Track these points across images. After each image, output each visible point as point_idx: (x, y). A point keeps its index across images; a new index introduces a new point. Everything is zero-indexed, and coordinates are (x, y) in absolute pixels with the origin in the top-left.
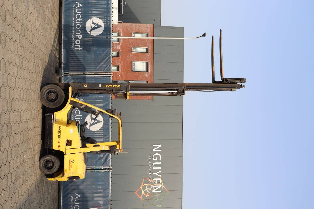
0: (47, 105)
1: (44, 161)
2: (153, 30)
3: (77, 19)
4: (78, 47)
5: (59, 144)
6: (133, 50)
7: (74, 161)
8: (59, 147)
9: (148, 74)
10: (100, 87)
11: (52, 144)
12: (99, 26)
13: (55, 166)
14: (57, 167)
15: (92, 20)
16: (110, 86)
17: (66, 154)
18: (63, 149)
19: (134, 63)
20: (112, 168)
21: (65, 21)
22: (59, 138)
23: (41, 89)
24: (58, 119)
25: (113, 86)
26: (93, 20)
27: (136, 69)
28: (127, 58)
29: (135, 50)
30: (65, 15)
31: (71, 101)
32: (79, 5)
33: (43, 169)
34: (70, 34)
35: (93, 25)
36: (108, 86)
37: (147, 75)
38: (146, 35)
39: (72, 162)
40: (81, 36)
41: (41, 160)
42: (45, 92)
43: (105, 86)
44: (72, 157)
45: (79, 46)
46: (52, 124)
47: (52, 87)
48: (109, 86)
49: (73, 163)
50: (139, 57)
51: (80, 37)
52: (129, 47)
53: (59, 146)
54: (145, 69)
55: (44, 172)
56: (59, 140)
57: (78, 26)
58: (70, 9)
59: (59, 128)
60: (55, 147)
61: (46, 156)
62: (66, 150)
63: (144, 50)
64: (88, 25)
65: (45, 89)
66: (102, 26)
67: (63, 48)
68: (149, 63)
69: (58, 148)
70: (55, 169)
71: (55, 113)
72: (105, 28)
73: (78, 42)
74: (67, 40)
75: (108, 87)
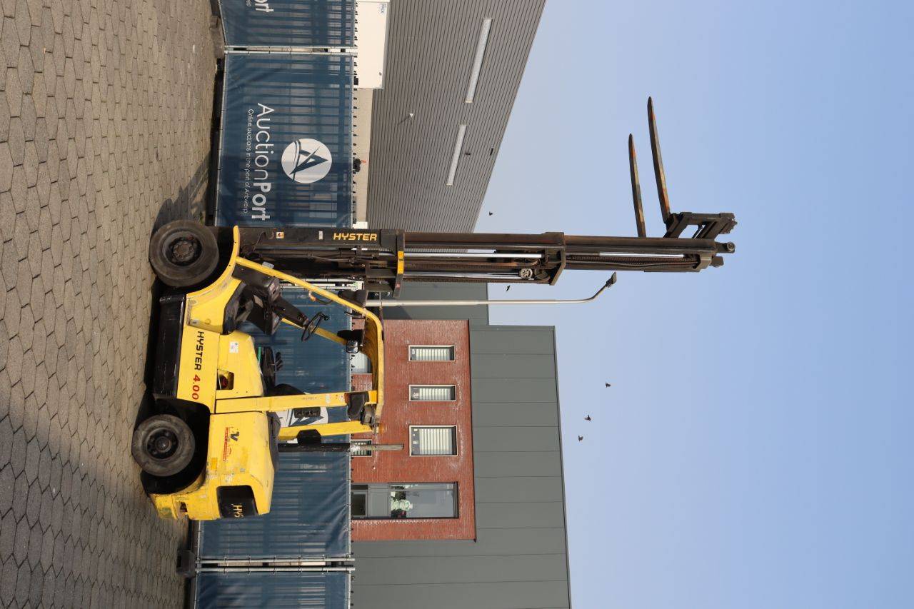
0: (167, 273)
1: (149, 431)
2: (466, 335)
3: (259, 143)
4: (260, 213)
5: (197, 383)
6: (412, 395)
7: (238, 434)
8: (197, 393)
9: (457, 460)
10: (321, 237)
11: (176, 383)
12: (319, 160)
13: (180, 447)
14: (185, 452)
15: (300, 143)
16: (349, 237)
17: (215, 413)
18: (206, 396)
19: (416, 430)
20: (353, 560)
21: (226, 149)
22: (196, 367)
23: (155, 230)
24: (197, 319)
25: (357, 237)
26: (302, 145)
27: (423, 449)
28: (396, 418)
29: (417, 395)
30: (226, 135)
31: (237, 266)
32: (266, 110)
33: (143, 458)
34: (240, 182)
35: (303, 158)
36: (343, 236)
37: (454, 465)
38: (448, 350)
39: (233, 436)
40: (269, 185)
41: (140, 427)
42: (165, 239)
43: (335, 236)
44: (234, 423)
45: (263, 210)
46: (180, 327)
47: (184, 227)
48: (347, 236)
49: (236, 440)
50: (430, 414)
51: (266, 187)
52: (399, 386)
53: (196, 388)
54: (448, 448)
55: (147, 465)
56: (197, 372)
57: (262, 161)
58: (242, 119)
59: (199, 339)
60: (184, 392)
61: (155, 417)
62: (218, 401)
63: (442, 393)
64: (289, 156)
65: (165, 230)
66: (325, 160)
67: (218, 217)
68: (459, 430)
69: (194, 394)
70: (179, 456)
71: (188, 296)
72: (333, 164)
73: (259, 200)
74: (229, 194)
75: (345, 239)
